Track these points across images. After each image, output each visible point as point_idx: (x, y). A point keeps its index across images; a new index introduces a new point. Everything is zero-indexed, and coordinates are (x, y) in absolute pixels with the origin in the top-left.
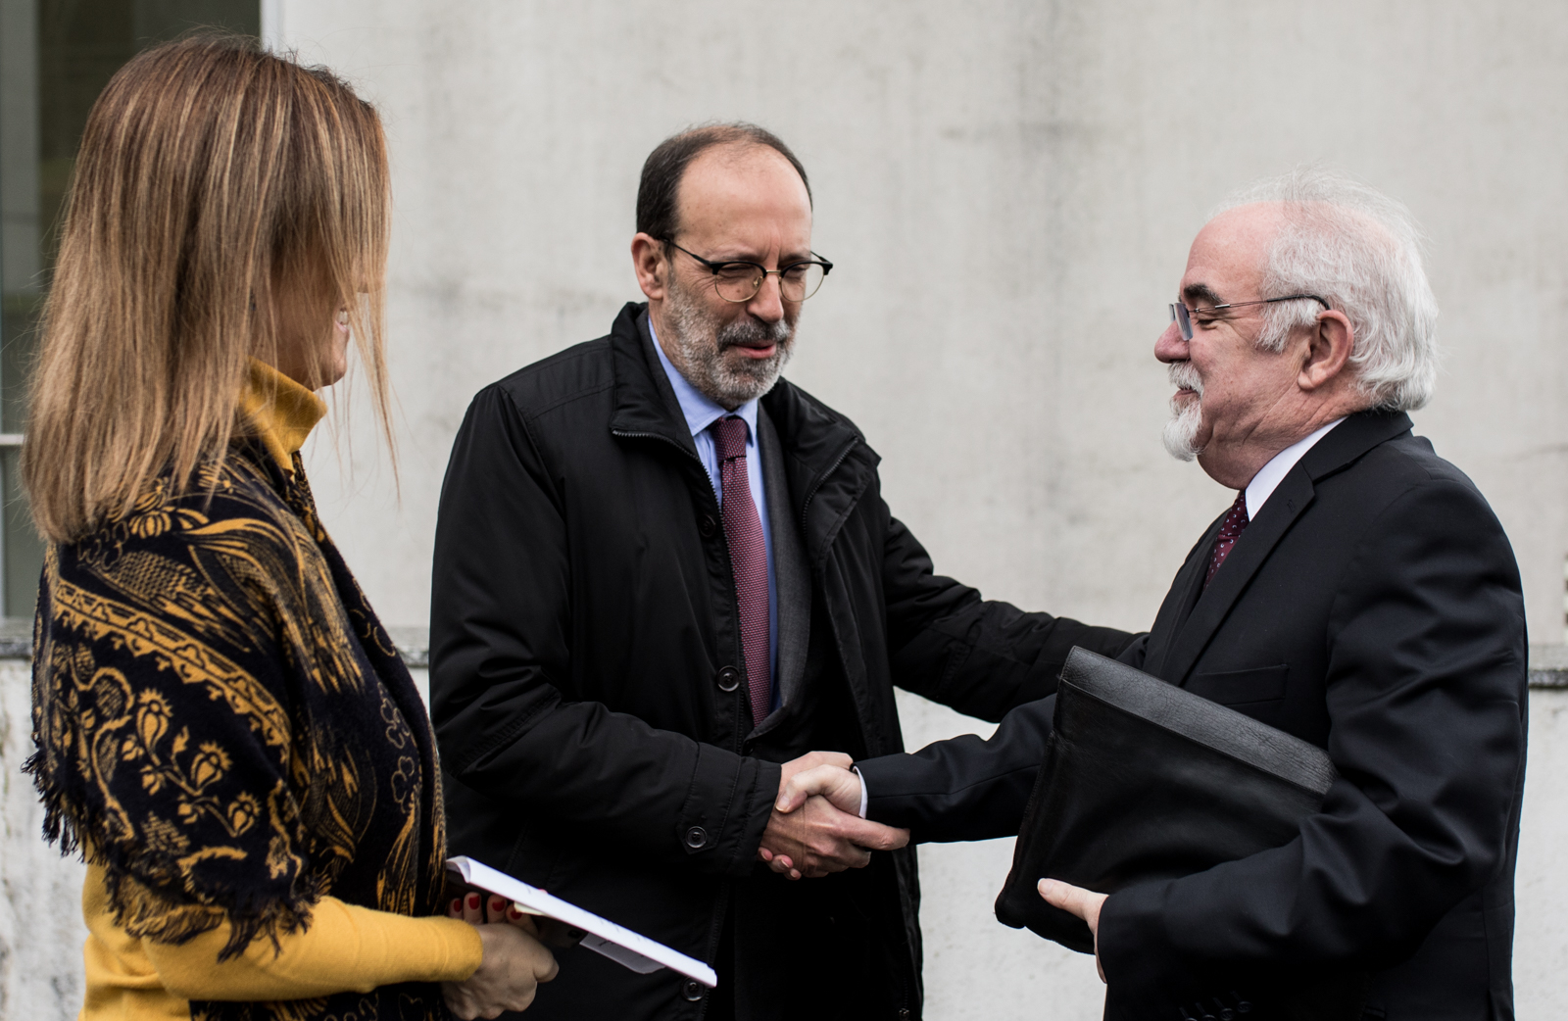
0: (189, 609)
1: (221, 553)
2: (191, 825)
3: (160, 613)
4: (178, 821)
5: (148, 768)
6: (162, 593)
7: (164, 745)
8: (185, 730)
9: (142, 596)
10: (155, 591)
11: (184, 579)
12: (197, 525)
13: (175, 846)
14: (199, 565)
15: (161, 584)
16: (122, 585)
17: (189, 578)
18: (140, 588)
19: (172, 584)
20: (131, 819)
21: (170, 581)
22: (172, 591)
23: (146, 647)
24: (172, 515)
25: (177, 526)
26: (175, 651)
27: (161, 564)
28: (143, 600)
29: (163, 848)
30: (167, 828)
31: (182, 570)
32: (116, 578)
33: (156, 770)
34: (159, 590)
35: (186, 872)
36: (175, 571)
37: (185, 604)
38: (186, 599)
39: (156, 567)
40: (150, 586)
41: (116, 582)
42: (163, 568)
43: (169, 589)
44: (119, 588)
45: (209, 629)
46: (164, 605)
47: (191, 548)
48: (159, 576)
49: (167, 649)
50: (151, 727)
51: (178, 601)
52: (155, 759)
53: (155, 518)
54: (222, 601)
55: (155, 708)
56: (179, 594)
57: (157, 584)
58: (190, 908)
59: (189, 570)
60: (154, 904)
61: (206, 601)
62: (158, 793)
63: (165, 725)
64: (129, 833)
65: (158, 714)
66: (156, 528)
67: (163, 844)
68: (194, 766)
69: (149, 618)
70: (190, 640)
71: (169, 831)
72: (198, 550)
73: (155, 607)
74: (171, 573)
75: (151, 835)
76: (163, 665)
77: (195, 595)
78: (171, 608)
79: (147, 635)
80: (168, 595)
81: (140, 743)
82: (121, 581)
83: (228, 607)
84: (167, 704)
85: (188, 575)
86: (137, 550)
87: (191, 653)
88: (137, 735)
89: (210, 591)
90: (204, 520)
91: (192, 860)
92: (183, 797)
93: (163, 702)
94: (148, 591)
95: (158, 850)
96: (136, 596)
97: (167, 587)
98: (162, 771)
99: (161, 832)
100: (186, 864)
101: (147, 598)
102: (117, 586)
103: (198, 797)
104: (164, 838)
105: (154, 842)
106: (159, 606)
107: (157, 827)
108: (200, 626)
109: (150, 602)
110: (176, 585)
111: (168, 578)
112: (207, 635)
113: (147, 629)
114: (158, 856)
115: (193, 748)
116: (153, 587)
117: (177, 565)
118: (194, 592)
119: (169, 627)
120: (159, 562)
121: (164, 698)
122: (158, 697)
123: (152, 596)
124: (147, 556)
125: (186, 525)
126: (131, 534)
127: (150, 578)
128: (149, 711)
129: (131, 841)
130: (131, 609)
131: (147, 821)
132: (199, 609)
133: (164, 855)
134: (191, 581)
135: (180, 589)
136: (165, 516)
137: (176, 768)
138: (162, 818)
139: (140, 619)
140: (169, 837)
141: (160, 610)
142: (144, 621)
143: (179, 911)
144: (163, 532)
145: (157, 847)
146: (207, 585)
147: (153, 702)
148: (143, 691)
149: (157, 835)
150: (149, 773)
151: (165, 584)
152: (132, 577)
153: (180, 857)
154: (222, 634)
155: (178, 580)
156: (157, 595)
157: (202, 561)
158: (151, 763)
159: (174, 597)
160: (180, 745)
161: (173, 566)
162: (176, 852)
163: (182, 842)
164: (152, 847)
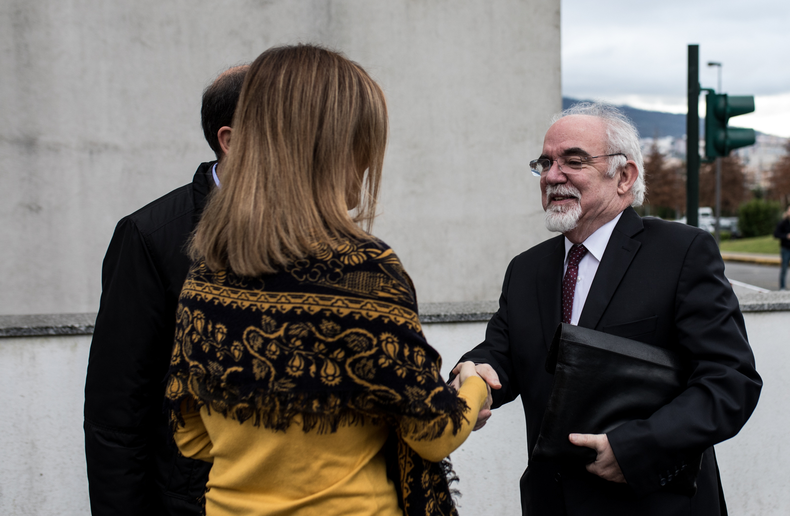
0: (389, 292)
1: (392, 264)
2: (424, 384)
3: (377, 298)
4: (418, 385)
5: (397, 367)
6: (374, 288)
7: (400, 354)
8: (406, 345)
9: (364, 292)
10: (370, 288)
11: (382, 279)
12: (378, 255)
13: (421, 396)
14: (386, 271)
15: (372, 285)
16: (350, 289)
17: (384, 278)
18: (362, 289)
19: (377, 283)
20: (397, 392)
21: (376, 282)
22: (379, 286)
23: (375, 315)
24: (365, 252)
25: (369, 257)
26: (389, 313)
27: (369, 275)
28: (366, 294)
29: (417, 399)
30: (416, 390)
31: (380, 276)
32: (345, 286)
33: (401, 367)
34: (372, 287)
35: (430, 405)
36: (376, 277)
37: (386, 291)
38: (387, 288)
39: (367, 277)
40: (367, 287)
41: (346, 288)
42: (370, 277)
43: (377, 286)
44: (349, 290)
45: (400, 299)
46: (377, 293)
47: (380, 265)
48: (370, 281)
49: (385, 313)
50: (391, 349)
51: (383, 290)
52: (399, 362)
53: (355, 255)
54: (400, 285)
55: (390, 340)
56: (382, 287)
57: (371, 284)
58: (436, 420)
59: (382, 275)
60: (420, 424)
61: (394, 287)
62: (406, 376)
63: (397, 346)
64: (399, 397)
65: (392, 342)
66: (359, 260)
67: (416, 396)
68: (415, 359)
69: (371, 301)
70: (394, 306)
71: (416, 391)
72: (383, 265)
73: (373, 295)
74: (375, 279)
75: (410, 395)
76: (386, 321)
77: (389, 285)
78: (381, 294)
79: (373, 309)
80: (377, 289)
81: (388, 357)
82: (349, 287)
83: (402, 287)
84: (395, 337)
85: (383, 277)
86: (353, 271)
87: (396, 312)
88: (385, 354)
89: (394, 282)
90: (379, 252)
91: (429, 399)
92: (417, 374)
93: (393, 337)
94: (367, 289)
95: (415, 401)
96: (362, 293)
97: (375, 285)
98: (404, 366)
99: (414, 392)
100: (428, 401)
101: (367, 292)
102: (347, 289)
103: (422, 371)
104: (416, 394)
105: (412, 398)
106: (375, 294)
107: (411, 391)
108: (396, 298)
109: (370, 293)
110: (379, 283)
111: (374, 280)
112: (400, 302)
113: (373, 306)
114: (416, 403)
115: (412, 352)
116: (369, 287)
117: (376, 274)
118: (388, 284)
119: (383, 303)
120: (367, 275)
121: (392, 334)
122: (390, 335)
123: (370, 291)
124: (360, 273)
125: (373, 255)
126: (345, 265)
127: (366, 283)
128: (387, 342)
129: (400, 401)
130: (360, 299)
131: (405, 389)
132: (393, 291)
133: (418, 401)
134: (385, 280)
135: (382, 284)
136: (361, 254)
137: (409, 363)
138: (412, 386)
139: (367, 303)
140: (418, 393)
141: (375, 296)
142: (370, 304)
143: (432, 423)
144: (364, 261)
145: (414, 399)
146: (392, 279)
147: (387, 338)
148: (381, 334)
149: (412, 394)
150: (398, 369)
151: (374, 284)
152: (355, 284)
153: (425, 399)
154: (404, 299)
155: (380, 281)
156: (372, 290)
157: (386, 269)
158: (398, 364)
159: (380, 288)
160: (406, 352)
161: (375, 275)
162: (423, 398)
163: (423, 393)
164: (412, 400)
